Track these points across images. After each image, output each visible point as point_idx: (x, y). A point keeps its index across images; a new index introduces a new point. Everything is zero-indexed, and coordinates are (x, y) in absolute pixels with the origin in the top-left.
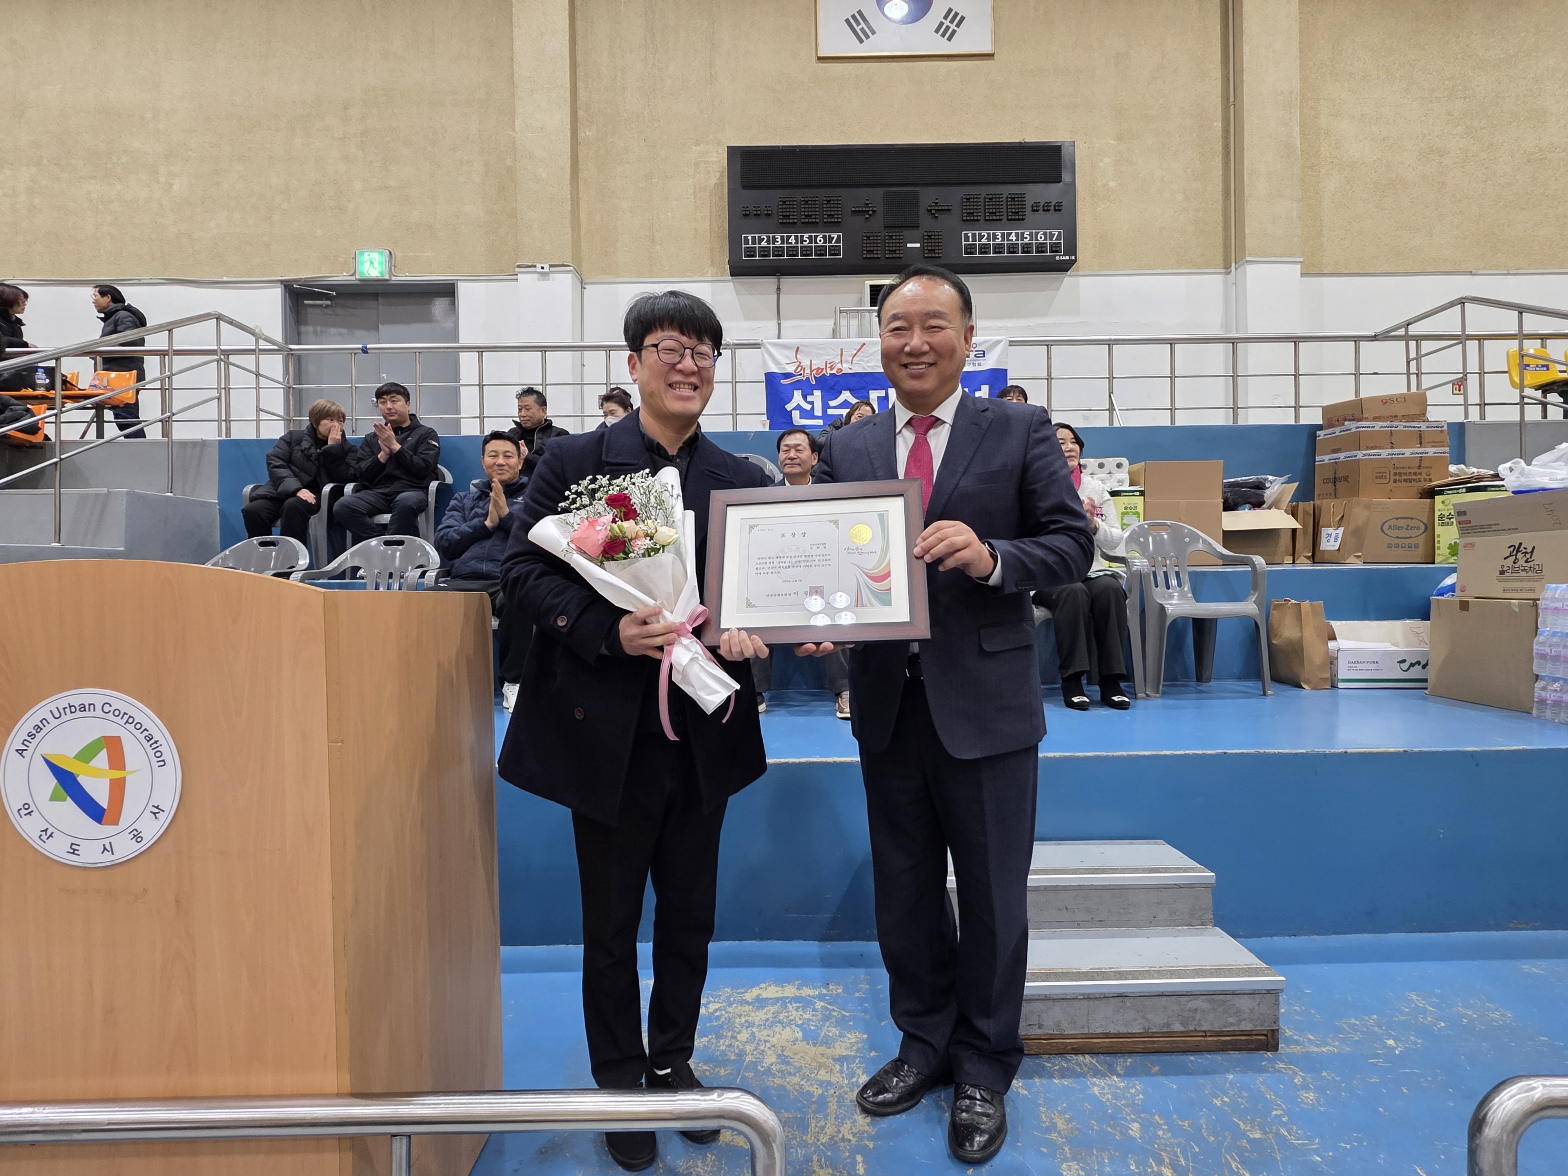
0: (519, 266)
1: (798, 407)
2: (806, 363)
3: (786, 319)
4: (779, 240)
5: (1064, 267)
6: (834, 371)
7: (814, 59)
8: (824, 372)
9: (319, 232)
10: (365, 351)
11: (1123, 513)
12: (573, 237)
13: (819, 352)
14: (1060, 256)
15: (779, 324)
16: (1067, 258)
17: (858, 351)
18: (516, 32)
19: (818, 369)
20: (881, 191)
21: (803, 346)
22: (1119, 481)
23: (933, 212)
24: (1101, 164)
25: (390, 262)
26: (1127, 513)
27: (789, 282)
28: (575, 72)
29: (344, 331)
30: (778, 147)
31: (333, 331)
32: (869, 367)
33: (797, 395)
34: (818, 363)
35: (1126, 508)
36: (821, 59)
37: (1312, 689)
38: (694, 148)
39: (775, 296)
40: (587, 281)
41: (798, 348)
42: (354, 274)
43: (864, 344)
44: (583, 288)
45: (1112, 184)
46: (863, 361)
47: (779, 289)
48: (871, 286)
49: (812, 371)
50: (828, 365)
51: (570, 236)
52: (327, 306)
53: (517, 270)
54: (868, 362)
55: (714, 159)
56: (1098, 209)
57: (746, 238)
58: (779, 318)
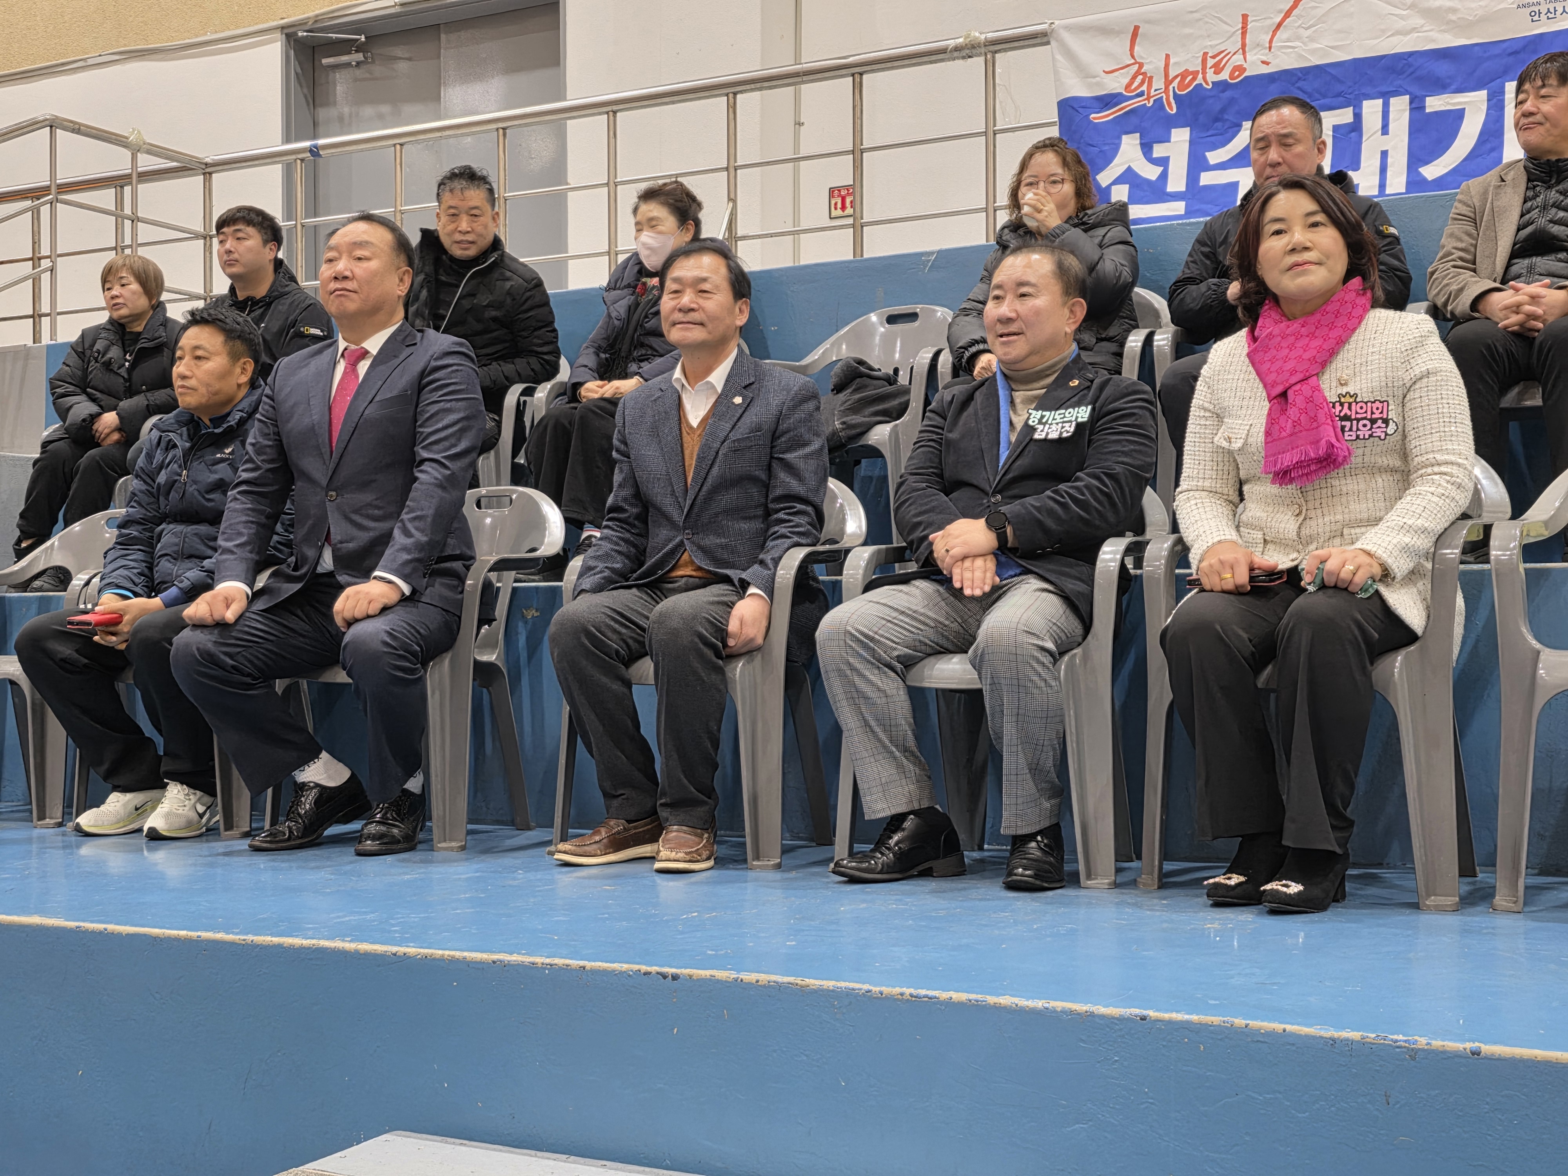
1: (1128, 175)
2: (1153, 64)
6: (1224, 76)
8: (1199, 80)
13: (1187, 31)
19: (1184, 75)
21: (1148, 22)
29: (385, 109)
32: (1314, 51)
34: (1184, 60)
41: (1137, 28)
46: (1298, 38)
49: (1168, 82)
50: (1210, 62)
54: (1312, 39)
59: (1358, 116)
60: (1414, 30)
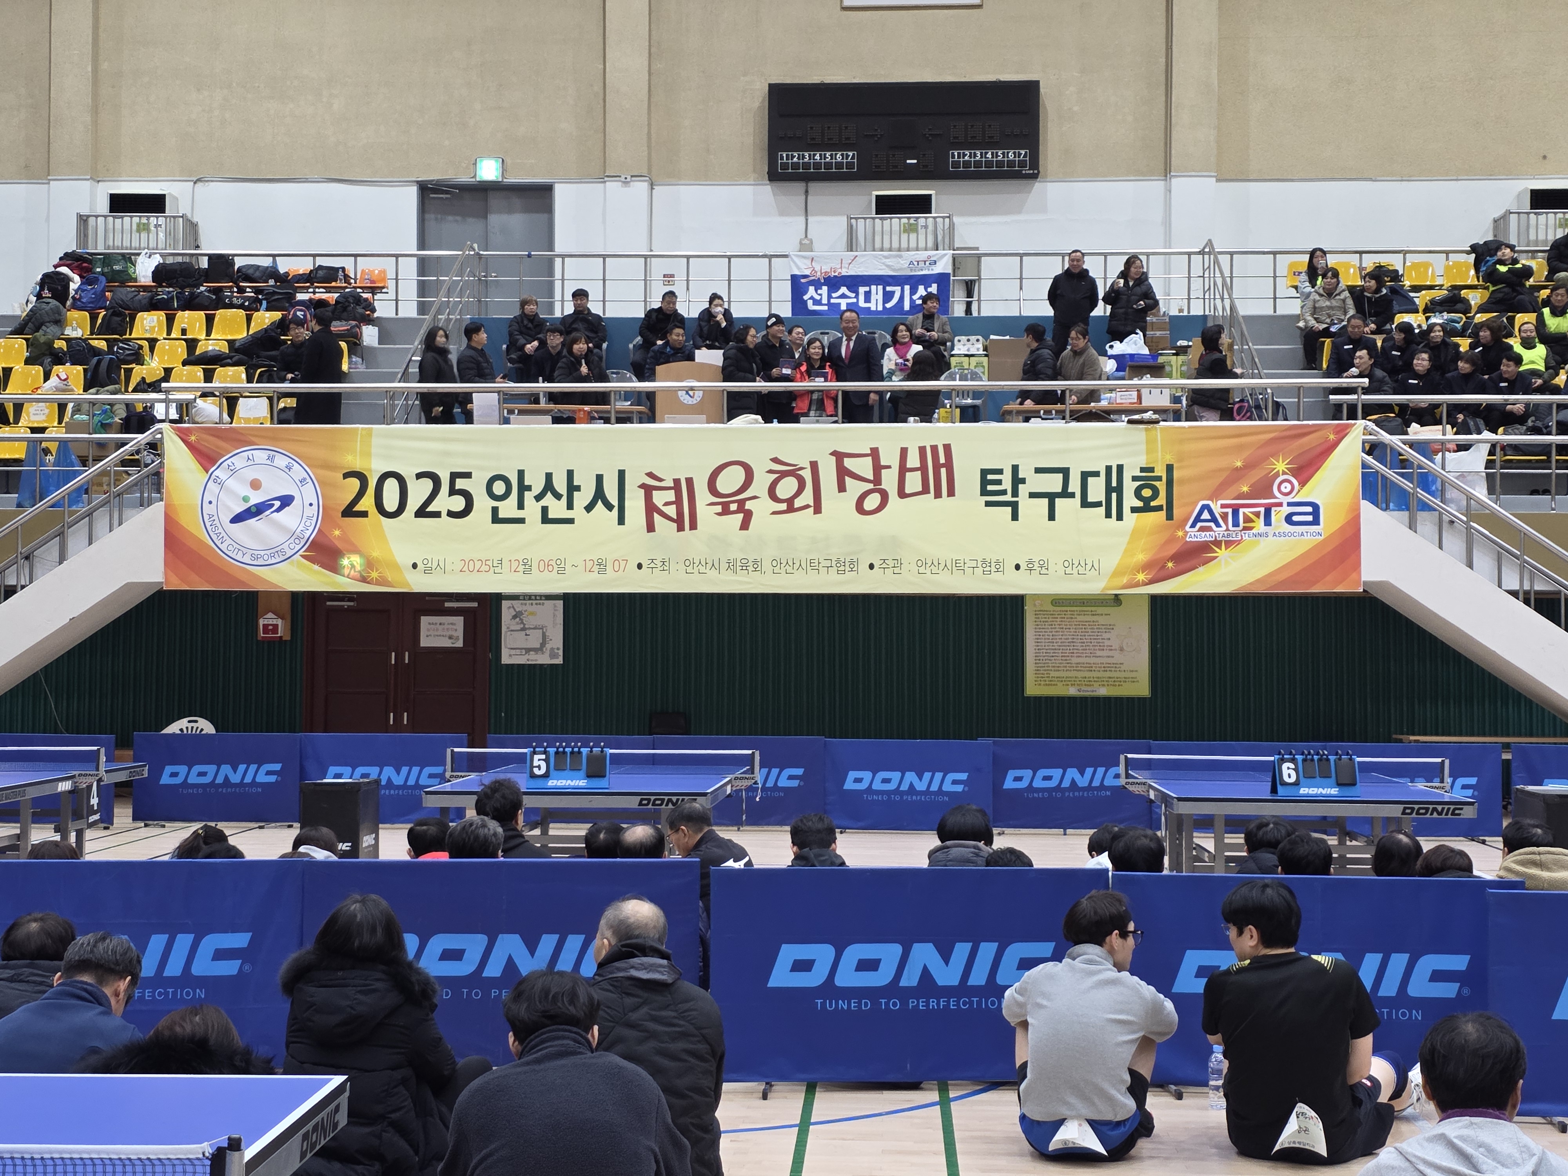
0: (608, 176)
1: (812, 298)
2: (817, 268)
3: (813, 215)
4: (807, 157)
6: (836, 274)
7: (839, 8)
8: (830, 274)
9: (447, 143)
10: (529, 256)
11: (975, 366)
12: (648, 154)
13: (827, 261)
14: (1026, 169)
15: (807, 220)
16: (1032, 170)
17: (851, 262)
19: (826, 272)
20: (887, 120)
21: (816, 258)
22: (977, 347)
23: (928, 136)
24: (1068, 91)
25: (503, 168)
26: (978, 366)
27: (814, 186)
29: (459, 218)
30: (806, 84)
31: (450, 218)
32: (859, 271)
33: (812, 289)
34: (826, 268)
35: (977, 363)
36: (845, 8)
38: (742, 77)
39: (804, 197)
40: (656, 185)
41: (813, 259)
42: (475, 176)
43: (856, 256)
44: (652, 189)
46: (855, 267)
47: (807, 192)
48: (877, 196)
49: (821, 274)
50: (833, 270)
51: (645, 152)
52: (447, 198)
53: (606, 179)
54: (858, 268)
55: (757, 87)
56: (1064, 128)
57: (781, 155)
58: (806, 214)
59: (870, 289)
60: (883, 269)
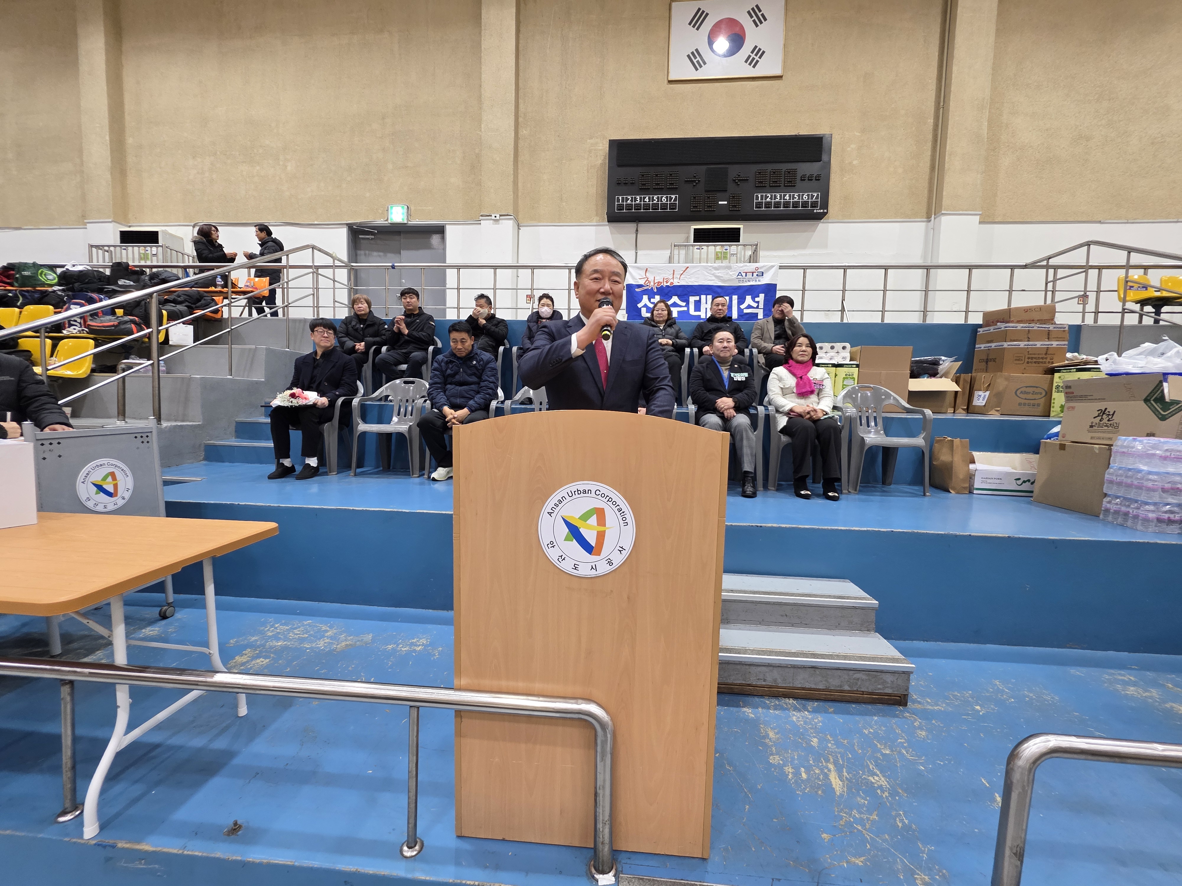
0: (482, 216)
1: (645, 306)
2: (651, 279)
3: (640, 250)
4: (638, 199)
5: (819, 217)
6: (668, 284)
7: (666, 82)
8: (662, 284)
9: (368, 195)
10: (393, 267)
11: (844, 378)
12: (514, 197)
13: (659, 272)
14: (817, 210)
15: (636, 253)
16: (822, 211)
17: (684, 271)
18: (483, 67)
19: (659, 282)
20: (704, 168)
21: (650, 268)
22: (843, 358)
23: (737, 181)
24: (849, 149)
25: (408, 212)
26: (847, 378)
27: (643, 226)
28: (518, 92)
29: (381, 254)
30: (641, 139)
31: (375, 254)
32: (690, 281)
33: (645, 298)
34: (659, 279)
35: (846, 375)
36: (670, 82)
37: (956, 493)
38: (588, 141)
39: (635, 235)
40: (521, 225)
41: (647, 269)
42: (387, 220)
43: (688, 267)
44: (519, 229)
45: (855, 162)
46: (686, 278)
47: (637, 230)
48: (695, 229)
49: (654, 284)
50: (665, 280)
51: (512, 197)
52: (372, 239)
53: (481, 218)
54: (689, 278)
55: (600, 148)
56: (845, 179)
57: (618, 199)
58: (636, 249)
59: (700, 298)
60: (713, 280)
